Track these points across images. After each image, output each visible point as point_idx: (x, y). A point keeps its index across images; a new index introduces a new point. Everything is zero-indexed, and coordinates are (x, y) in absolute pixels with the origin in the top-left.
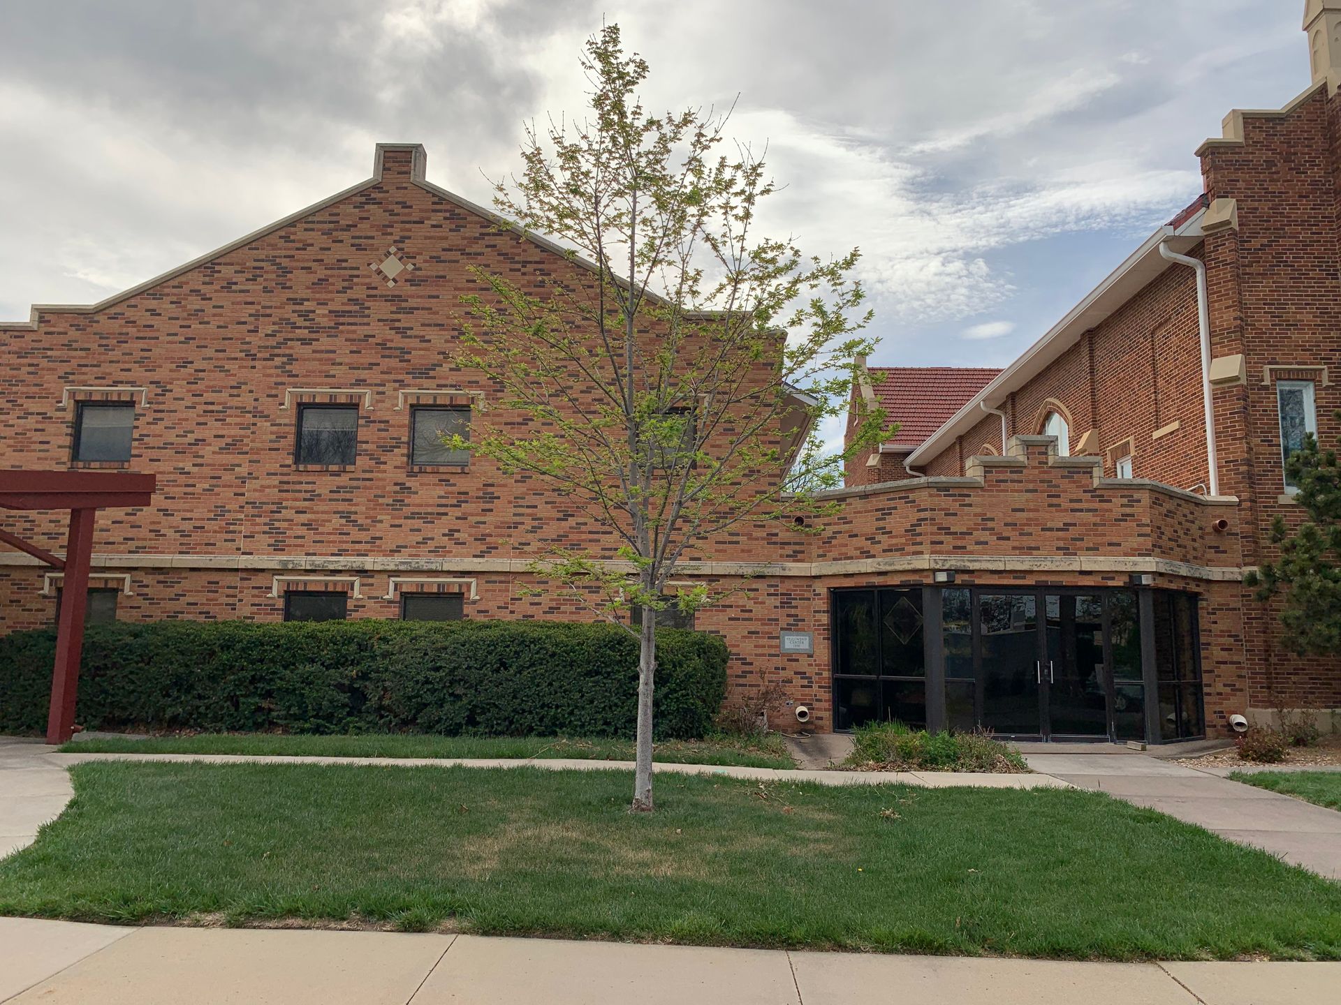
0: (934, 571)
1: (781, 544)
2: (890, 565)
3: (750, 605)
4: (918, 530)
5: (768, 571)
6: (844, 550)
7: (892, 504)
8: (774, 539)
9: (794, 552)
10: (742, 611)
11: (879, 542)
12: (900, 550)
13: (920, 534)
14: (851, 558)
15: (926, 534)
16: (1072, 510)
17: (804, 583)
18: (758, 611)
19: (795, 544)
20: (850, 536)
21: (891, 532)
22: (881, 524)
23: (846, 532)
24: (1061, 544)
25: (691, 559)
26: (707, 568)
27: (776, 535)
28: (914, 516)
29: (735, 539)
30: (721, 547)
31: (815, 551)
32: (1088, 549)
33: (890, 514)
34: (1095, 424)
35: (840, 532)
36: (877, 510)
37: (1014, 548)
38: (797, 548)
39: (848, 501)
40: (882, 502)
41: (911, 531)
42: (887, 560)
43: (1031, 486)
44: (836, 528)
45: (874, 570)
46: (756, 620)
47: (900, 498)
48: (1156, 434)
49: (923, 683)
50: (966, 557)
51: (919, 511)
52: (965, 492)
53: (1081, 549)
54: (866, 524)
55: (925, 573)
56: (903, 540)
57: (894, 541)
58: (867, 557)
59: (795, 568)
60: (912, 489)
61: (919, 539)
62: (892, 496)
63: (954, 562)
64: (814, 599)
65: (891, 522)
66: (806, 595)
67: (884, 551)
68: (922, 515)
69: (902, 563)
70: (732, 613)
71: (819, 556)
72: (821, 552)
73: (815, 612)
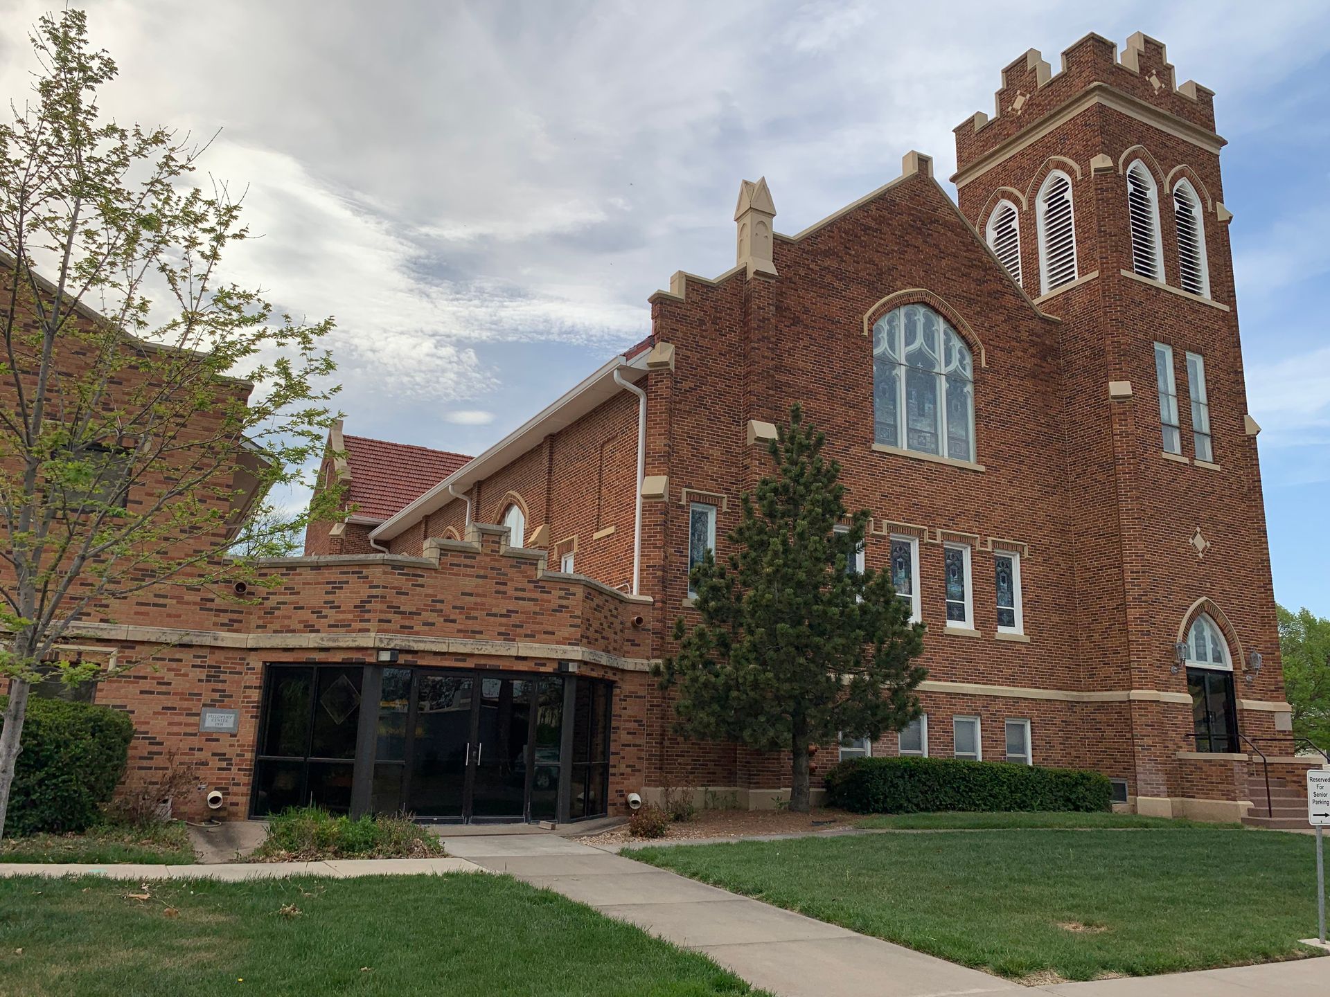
0: (379, 649)
1: (216, 610)
2: (334, 641)
3: (169, 676)
4: (368, 606)
5: (196, 640)
6: (286, 622)
7: (344, 578)
8: (209, 605)
9: (230, 620)
10: (159, 683)
11: (326, 617)
12: (346, 626)
13: (369, 611)
14: (293, 631)
15: (375, 611)
16: (517, 598)
17: (238, 655)
18: (178, 684)
19: (232, 612)
20: (295, 608)
21: (339, 607)
22: (330, 597)
23: (290, 603)
24: (503, 629)
25: (102, 621)
26: (120, 632)
27: (212, 600)
28: (365, 592)
29: (161, 601)
30: (143, 609)
31: (254, 620)
32: (526, 636)
33: (341, 588)
34: (548, 520)
35: (285, 603)
36: (328, 583)
37: (459, 631)
38: (235, 616)
39: (298, 571)
40: (333, 575)
41: (361, 607)
42: (332, 635)
43: (482, 573)
44: (281, 598)
45: (316, 645)
46: (175, 694)
47: (353, 573)
48: (596, 536)
49: (351, 766)
50: (412, 637)
51: (370, 587)
52: (419, 572)
53: (519, 635)
54: (314, 596)
55: (369, 652)
56: (351, 616)
57: (341, 617)
58: (311, 631)
59: (229, 639)
60: (366, 565)
61: (367, 616)
62: (345, 569)
63: (400, 641)
64: (246, 674)
65: (341, 597)
66: (238, 668)
67: (330, 626)
68: (374, 592)
69: (347, 640)
70: (145, 685)
71: (258, 627)
72: (261, 622)
73: (246, 687)
